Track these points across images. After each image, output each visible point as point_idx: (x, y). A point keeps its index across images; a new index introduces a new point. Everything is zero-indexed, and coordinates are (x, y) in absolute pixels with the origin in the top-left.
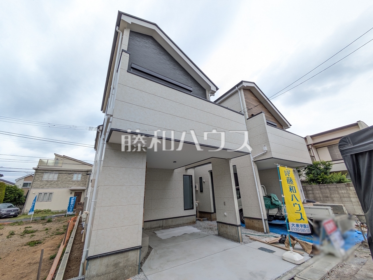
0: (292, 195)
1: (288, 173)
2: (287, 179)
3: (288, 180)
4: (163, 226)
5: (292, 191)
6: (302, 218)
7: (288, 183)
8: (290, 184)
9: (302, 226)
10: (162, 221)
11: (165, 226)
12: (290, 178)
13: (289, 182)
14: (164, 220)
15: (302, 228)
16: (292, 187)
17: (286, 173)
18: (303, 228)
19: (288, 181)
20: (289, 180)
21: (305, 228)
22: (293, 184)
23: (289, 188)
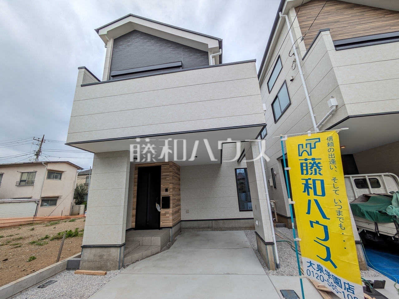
0: (309, 201)
1: (308, 149)
2: (302, 164)
3: (304, 165)
4: (212, 227)
5: (311, 191)
7: (302, 173)
8: (307, 174)
10: (211, 222)
12: (313, 159)
13: (307, 170)
16: (314, 181)
17: (301, 150)
19: (305, 168)
20: (307, 166)
22: (320, 174)
23: (303, 184)
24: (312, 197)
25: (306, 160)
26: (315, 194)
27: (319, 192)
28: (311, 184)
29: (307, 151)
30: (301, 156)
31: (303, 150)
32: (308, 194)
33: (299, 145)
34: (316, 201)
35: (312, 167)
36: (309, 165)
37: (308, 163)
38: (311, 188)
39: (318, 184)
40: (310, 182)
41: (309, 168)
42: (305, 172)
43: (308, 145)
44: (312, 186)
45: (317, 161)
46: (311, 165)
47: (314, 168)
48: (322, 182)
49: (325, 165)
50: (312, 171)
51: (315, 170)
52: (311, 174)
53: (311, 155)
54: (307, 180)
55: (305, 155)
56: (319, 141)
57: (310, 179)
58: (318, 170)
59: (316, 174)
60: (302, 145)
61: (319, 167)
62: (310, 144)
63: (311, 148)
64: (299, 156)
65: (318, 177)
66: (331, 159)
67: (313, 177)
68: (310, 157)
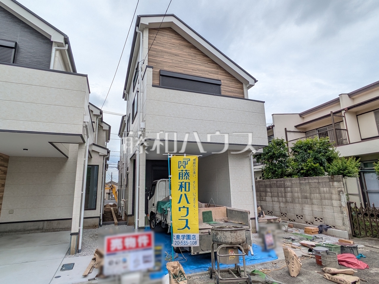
0: (181, 195)
2: (180, 173)
3: (181, 174)
4: (43, 229)
5: (183, 189)
6: (186, 226)
7: (179, 179)
8: (182, 179)
9: (184, 236)
10: (42, 222)
11: (47, 229)
12: (186, 171)
14: (46, 222)
15: (183, 241)
16: (185, 183)
17: (180, 165)
18: (185, 240)
19: (181, 176)
20: (182, 174)
21: (187, 240)
22: (188, 179)
23: (179, 185)
24: (183, 192)
25: (182, 171)
26: (185, 191)
27: (187, 189)
28: (184, 185)
29: (183, 166)
30: (180, 168)
31: (181, 165)
32: (181, 191)
33: (179, 162)
34: (185, 195)
35: (185, 175)
36: (183, 174)
37: (183, 173)
38: (183, 187)
39: (187, 184)
40: (183, 184)
41: (183, 175)
42: (181, 178)
43: (184, 162)
44: (184, 186)
45: (188, 172)
46: (185, 174)
47: (186, 175)
48: (189, 183)
49: (191, 174)
50: (185, 177)
51: (187, 176)
52: (185, 179)
53: (185, 168)
54: (181, 183)
55: (182, 168)
56: (190, 160)
57: (183, 182)
58: (188, 177)
59: (187, 179)
60: (181, 162)
61: (188, 175)
62: (185, 162)
63: (185, 164)
64: (179, 168)
65: (187, 181)
66: (194, 171)
67: (185, 181)
68: (185, 169)
